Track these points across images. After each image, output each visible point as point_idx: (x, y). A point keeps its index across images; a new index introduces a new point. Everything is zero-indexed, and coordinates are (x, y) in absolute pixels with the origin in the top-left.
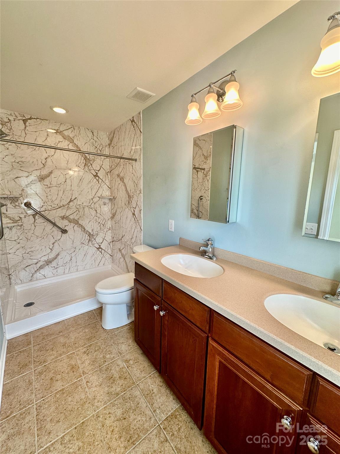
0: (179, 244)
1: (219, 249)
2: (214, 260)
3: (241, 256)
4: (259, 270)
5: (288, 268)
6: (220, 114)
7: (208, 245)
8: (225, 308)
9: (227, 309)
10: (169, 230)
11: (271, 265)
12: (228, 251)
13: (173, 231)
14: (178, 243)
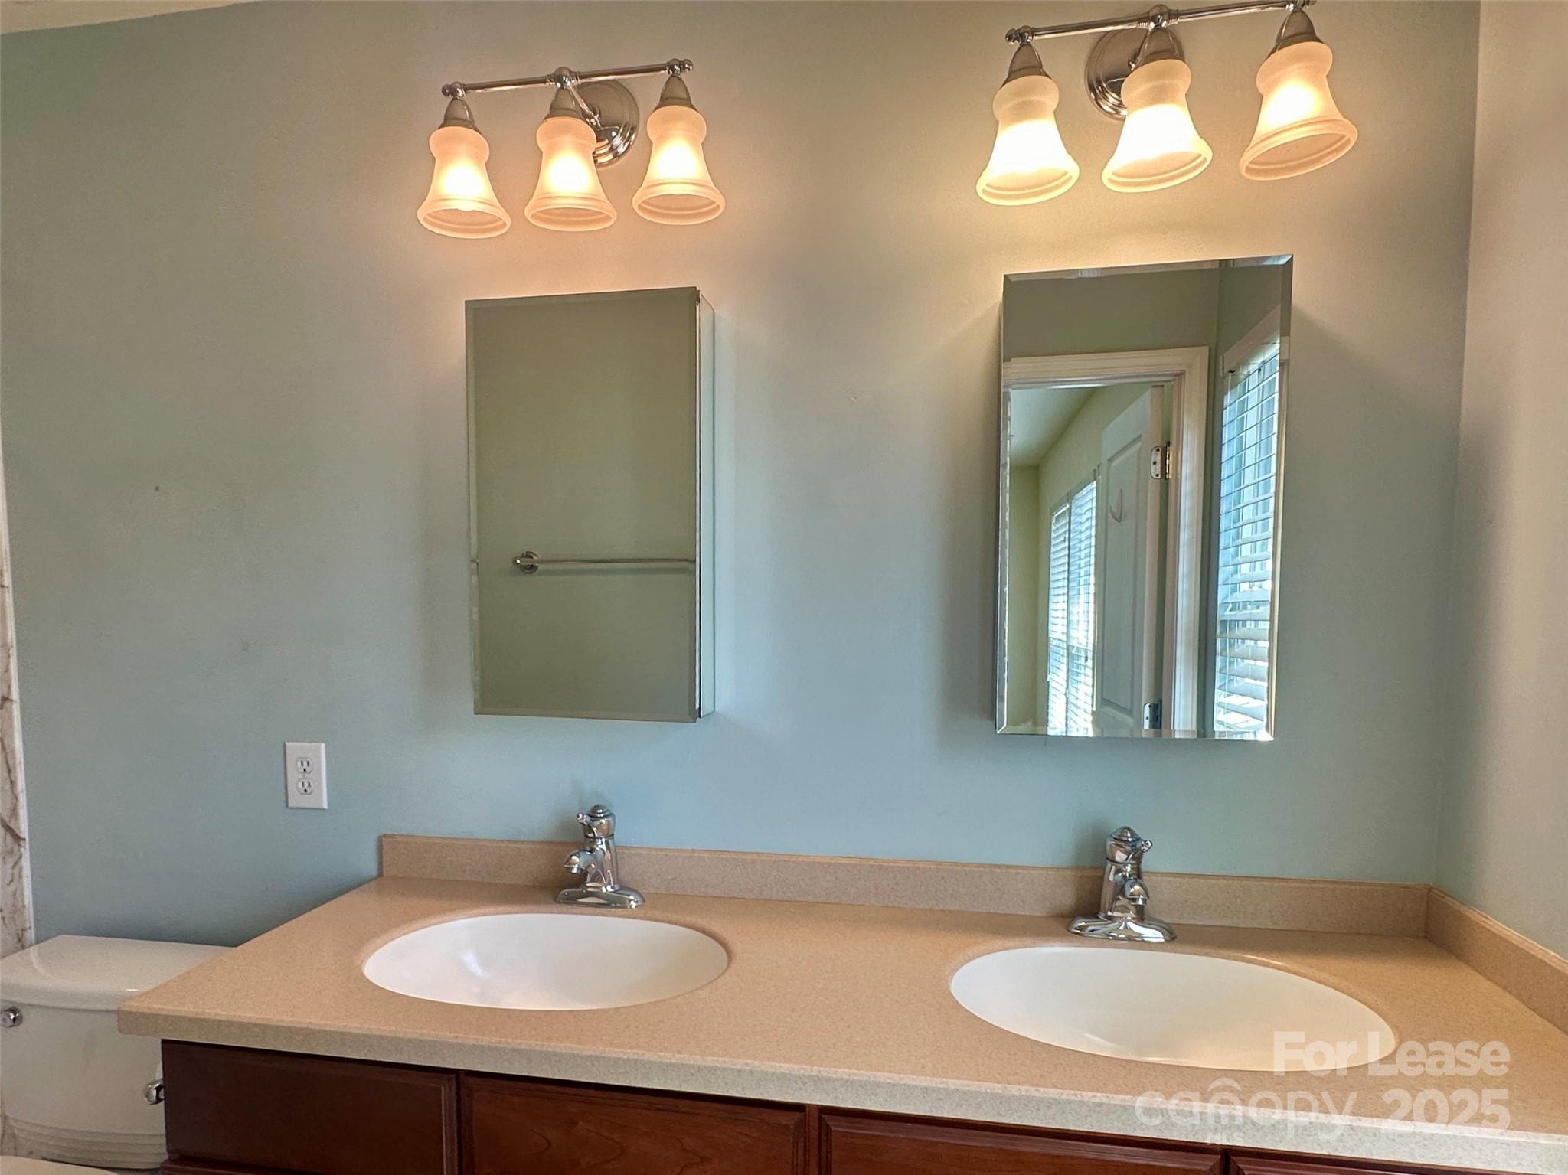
0: (374, 872)
1: (642, 848)
2: (633, 904)
3: (755, 857)
4: (837, 901)
5: (941, 863)
6: (608, 218)
7: (595, 838)
8: (887, 1075)
9: (896, 1076)
10: (290, 805)
11: (880, 867)
12: (687, 851)
13: (326, 807)
14: (370, 867)
